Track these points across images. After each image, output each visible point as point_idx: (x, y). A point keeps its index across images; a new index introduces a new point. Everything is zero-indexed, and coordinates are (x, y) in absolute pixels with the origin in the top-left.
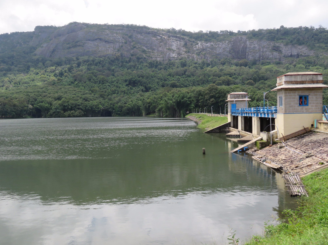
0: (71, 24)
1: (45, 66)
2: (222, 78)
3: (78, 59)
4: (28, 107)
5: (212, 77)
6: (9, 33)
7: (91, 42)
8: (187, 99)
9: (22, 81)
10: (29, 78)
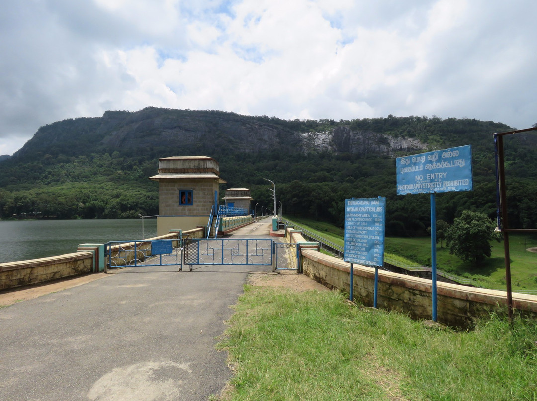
0: (146, 109)
1: (113, 157)
2: (319, 174)
3: (152, 149)
4: (77, 205)
5: (305, 173)
6: (74, 119)
7: (170, 130)
8: (265, 198)
9: (81, 175)
10: (91, 171)
